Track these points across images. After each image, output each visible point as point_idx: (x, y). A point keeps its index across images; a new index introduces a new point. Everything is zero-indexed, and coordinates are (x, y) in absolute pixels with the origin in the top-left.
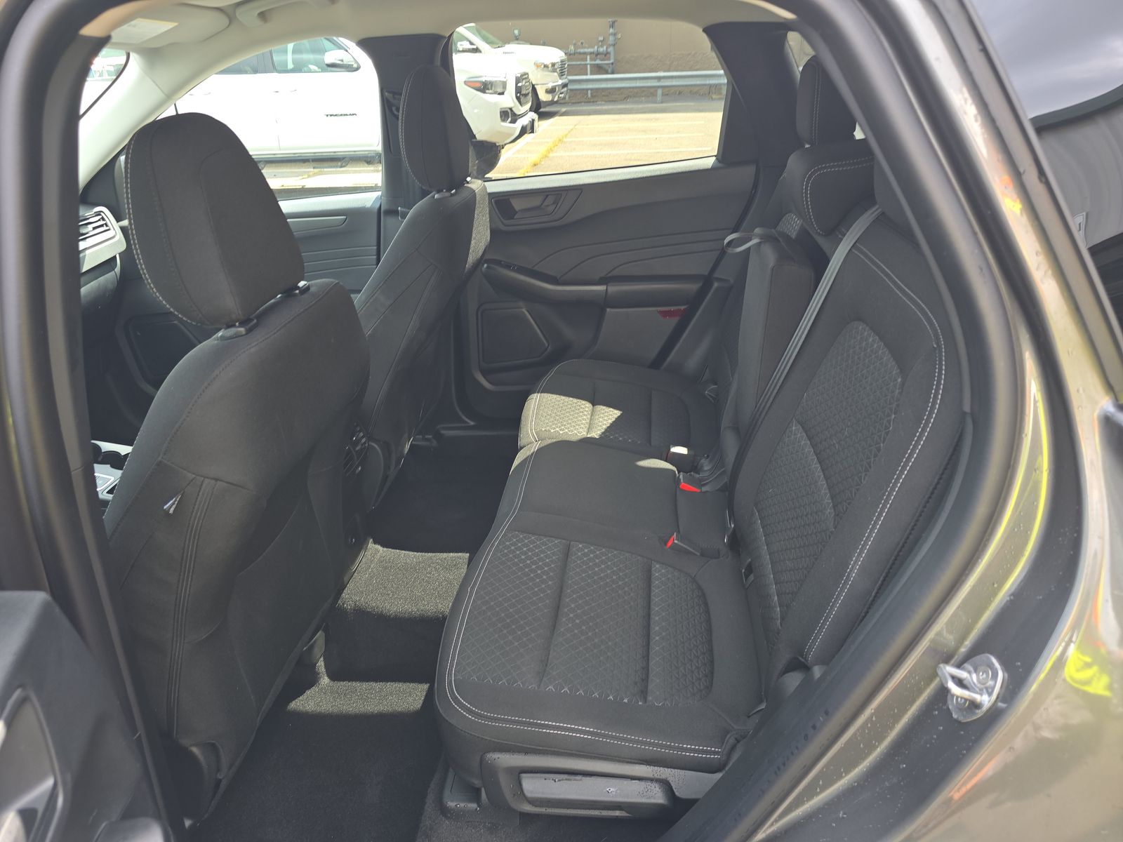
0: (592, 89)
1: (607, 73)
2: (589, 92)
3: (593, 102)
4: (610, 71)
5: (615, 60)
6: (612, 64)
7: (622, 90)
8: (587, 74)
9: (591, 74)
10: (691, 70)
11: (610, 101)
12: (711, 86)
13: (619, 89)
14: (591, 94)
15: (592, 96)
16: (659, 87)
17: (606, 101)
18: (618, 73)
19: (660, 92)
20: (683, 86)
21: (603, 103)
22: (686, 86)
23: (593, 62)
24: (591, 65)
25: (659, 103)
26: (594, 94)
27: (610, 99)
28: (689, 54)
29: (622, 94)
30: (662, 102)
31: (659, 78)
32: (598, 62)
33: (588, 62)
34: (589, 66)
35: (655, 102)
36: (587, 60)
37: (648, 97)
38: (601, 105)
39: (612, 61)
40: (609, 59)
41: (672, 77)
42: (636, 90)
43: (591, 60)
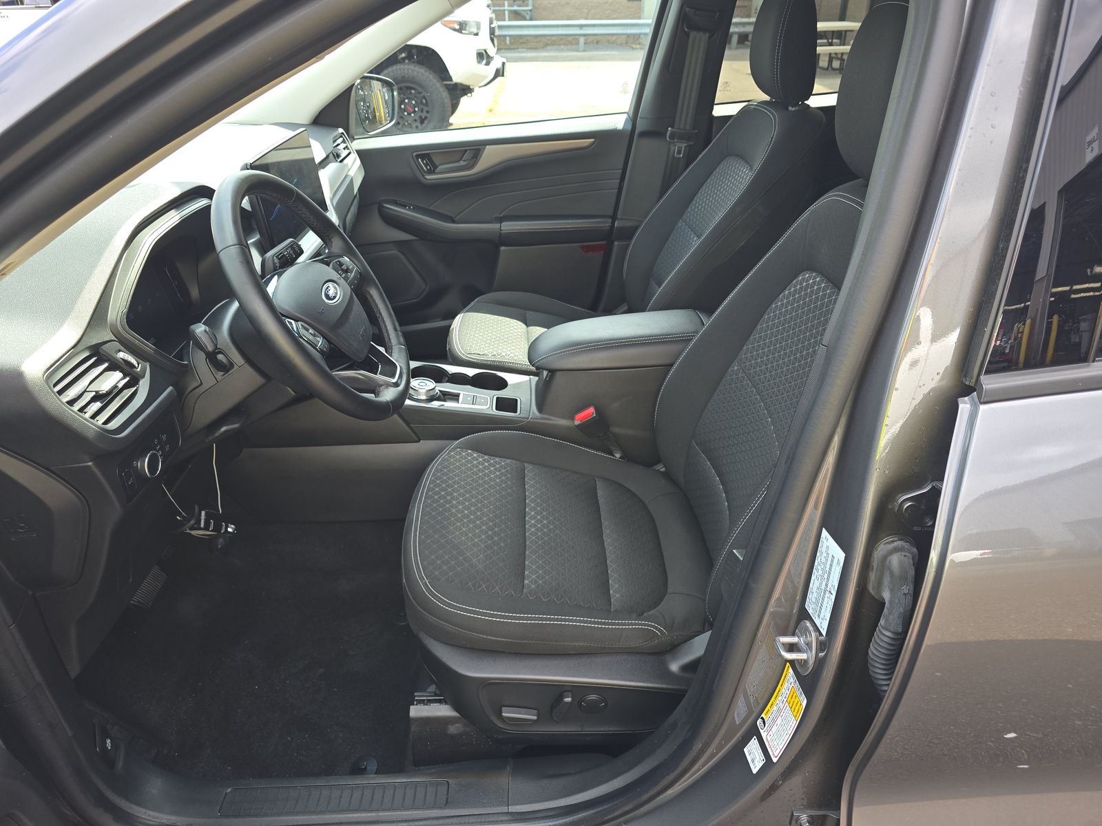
0: (510, 36)
1: (524, 19)
2: (508, 38)
3: (514, 49)
4: (528, 17)
5: (533, 6)
6: (530, 11)
7: (540, 38)
8: (504, 20)
9: (509, 20)
10: (608, 18)
11: (530, 48)
12: (628, 35)
13: (536, 36)
14: (510, 40)
15: (510, 43)
16: (581, 35)
17: (527, 49)
18: (536, 20)
19: (582, 40)
20: (600, 35)
21: (524, 50)
22: (605, 35)
23: (511, 8)
24: (508, 10)
25: (581, 51)
26: (513, 41)
27: (530, 47)
28: (607, 3)
29: (540, 41)
30: (584, 51)
31: (581, 26)
32: (515, 8)
33: (506, 8)
34: (507, 13)
35: (578, 51)
36: (504, 6)
37: (567, 45)
38: (523, 52)
39: (530, 8)
40: (527, 5)
41: (594, 26)
42: (553, 38)
43: (509, 6)
